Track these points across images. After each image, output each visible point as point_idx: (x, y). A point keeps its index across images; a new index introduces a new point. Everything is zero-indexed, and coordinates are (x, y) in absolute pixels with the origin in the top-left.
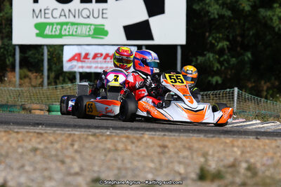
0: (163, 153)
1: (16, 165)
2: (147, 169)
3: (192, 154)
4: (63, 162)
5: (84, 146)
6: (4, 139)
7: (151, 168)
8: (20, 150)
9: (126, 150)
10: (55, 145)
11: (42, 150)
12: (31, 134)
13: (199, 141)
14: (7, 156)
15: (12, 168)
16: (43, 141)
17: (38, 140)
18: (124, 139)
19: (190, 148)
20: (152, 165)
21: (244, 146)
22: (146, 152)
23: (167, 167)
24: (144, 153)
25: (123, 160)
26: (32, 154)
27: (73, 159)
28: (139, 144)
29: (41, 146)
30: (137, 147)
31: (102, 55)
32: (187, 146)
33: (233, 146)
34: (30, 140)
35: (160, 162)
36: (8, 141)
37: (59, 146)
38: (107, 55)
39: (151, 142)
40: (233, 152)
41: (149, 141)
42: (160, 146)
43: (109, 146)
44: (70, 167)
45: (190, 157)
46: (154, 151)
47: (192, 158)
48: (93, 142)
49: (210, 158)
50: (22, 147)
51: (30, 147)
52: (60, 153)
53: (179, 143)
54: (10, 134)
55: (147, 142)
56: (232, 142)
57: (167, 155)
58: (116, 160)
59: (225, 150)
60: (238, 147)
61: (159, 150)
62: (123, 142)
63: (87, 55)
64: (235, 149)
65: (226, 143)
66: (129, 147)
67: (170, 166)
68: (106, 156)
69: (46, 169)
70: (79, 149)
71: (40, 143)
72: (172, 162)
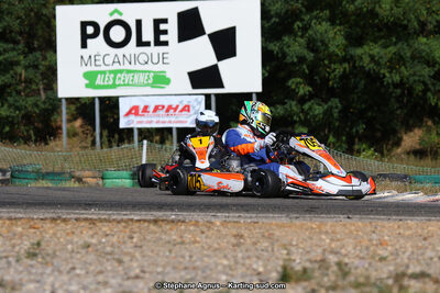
0: (238, 245)
1: (65, 267)
2: (220, 268)
3: (272, 244)
4: (120, 262)
5: (145, 239)
6: (51, 232)
7: (225, 266)
8: (69, 247)
9: (195, 242)
10: (110, 237)
11: (96, 245)
12: (83, 224)
13: (281, 226)
14: (54, 255)
15: (60, 272)
16: (96, 233)
17: (91, 232)
18: (192, 228)
19: (270, 237)
20: (225, 262)
21: (333, 232)
22: (219, 244)
23: (243, 265)
24: (216, 246)
25: (191, 257)
26: (83, 251)
27: (133, 257)
28: (210, 234)
29: (94, 241)
30: (207, 237)
31: (163, 107)
32: (266, 234)
33: (321, 233)
34: (82, 233)
35: (235, 257)
36: (55, 234)
37: (115, 239)
38: (170, 107)
39: (224, 231)
40: (321, 239)
41: (222, 228)
42: (235, 236)
43: (174, 237)
44: (130, 268)
45: (270, 249)
46: (228, 243)
47: (273, 250)
48: (156, 233)
49: (293, 249)
50: (72, 243)
51: (81, 242)
52: (116, 250)
53: (257, 231)
54: (57, 225)
55: (219, 231)
56: (319, 227)
57: (243, 248)
58: (183, 257)
59: (311, 239)
60: (327, 233)
61: (233, 240)
62: (190, 231)
63: (146, 107)
64: (323, 237)
65: (312, 228)
66: (198, 239)
67: (247, 262)
68: (170, 251)
69: (101, 272)
70: (139, 244)
71: (92, 236)
72: (249, 257)
